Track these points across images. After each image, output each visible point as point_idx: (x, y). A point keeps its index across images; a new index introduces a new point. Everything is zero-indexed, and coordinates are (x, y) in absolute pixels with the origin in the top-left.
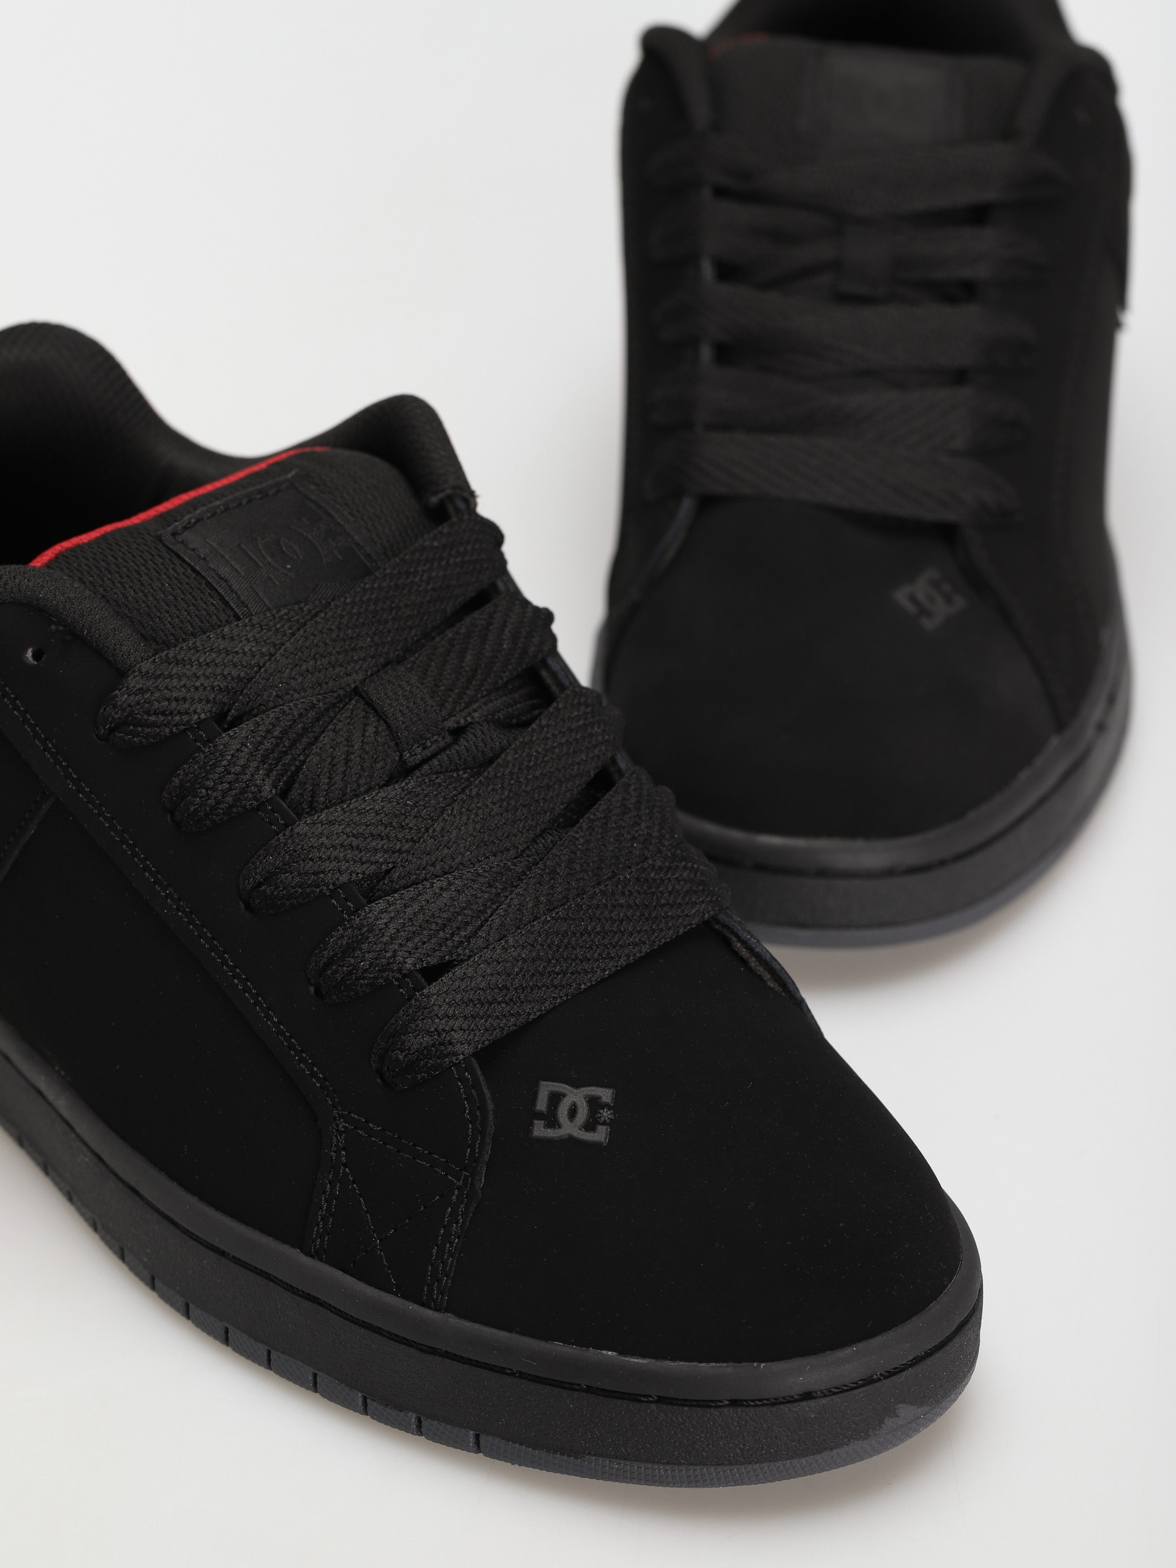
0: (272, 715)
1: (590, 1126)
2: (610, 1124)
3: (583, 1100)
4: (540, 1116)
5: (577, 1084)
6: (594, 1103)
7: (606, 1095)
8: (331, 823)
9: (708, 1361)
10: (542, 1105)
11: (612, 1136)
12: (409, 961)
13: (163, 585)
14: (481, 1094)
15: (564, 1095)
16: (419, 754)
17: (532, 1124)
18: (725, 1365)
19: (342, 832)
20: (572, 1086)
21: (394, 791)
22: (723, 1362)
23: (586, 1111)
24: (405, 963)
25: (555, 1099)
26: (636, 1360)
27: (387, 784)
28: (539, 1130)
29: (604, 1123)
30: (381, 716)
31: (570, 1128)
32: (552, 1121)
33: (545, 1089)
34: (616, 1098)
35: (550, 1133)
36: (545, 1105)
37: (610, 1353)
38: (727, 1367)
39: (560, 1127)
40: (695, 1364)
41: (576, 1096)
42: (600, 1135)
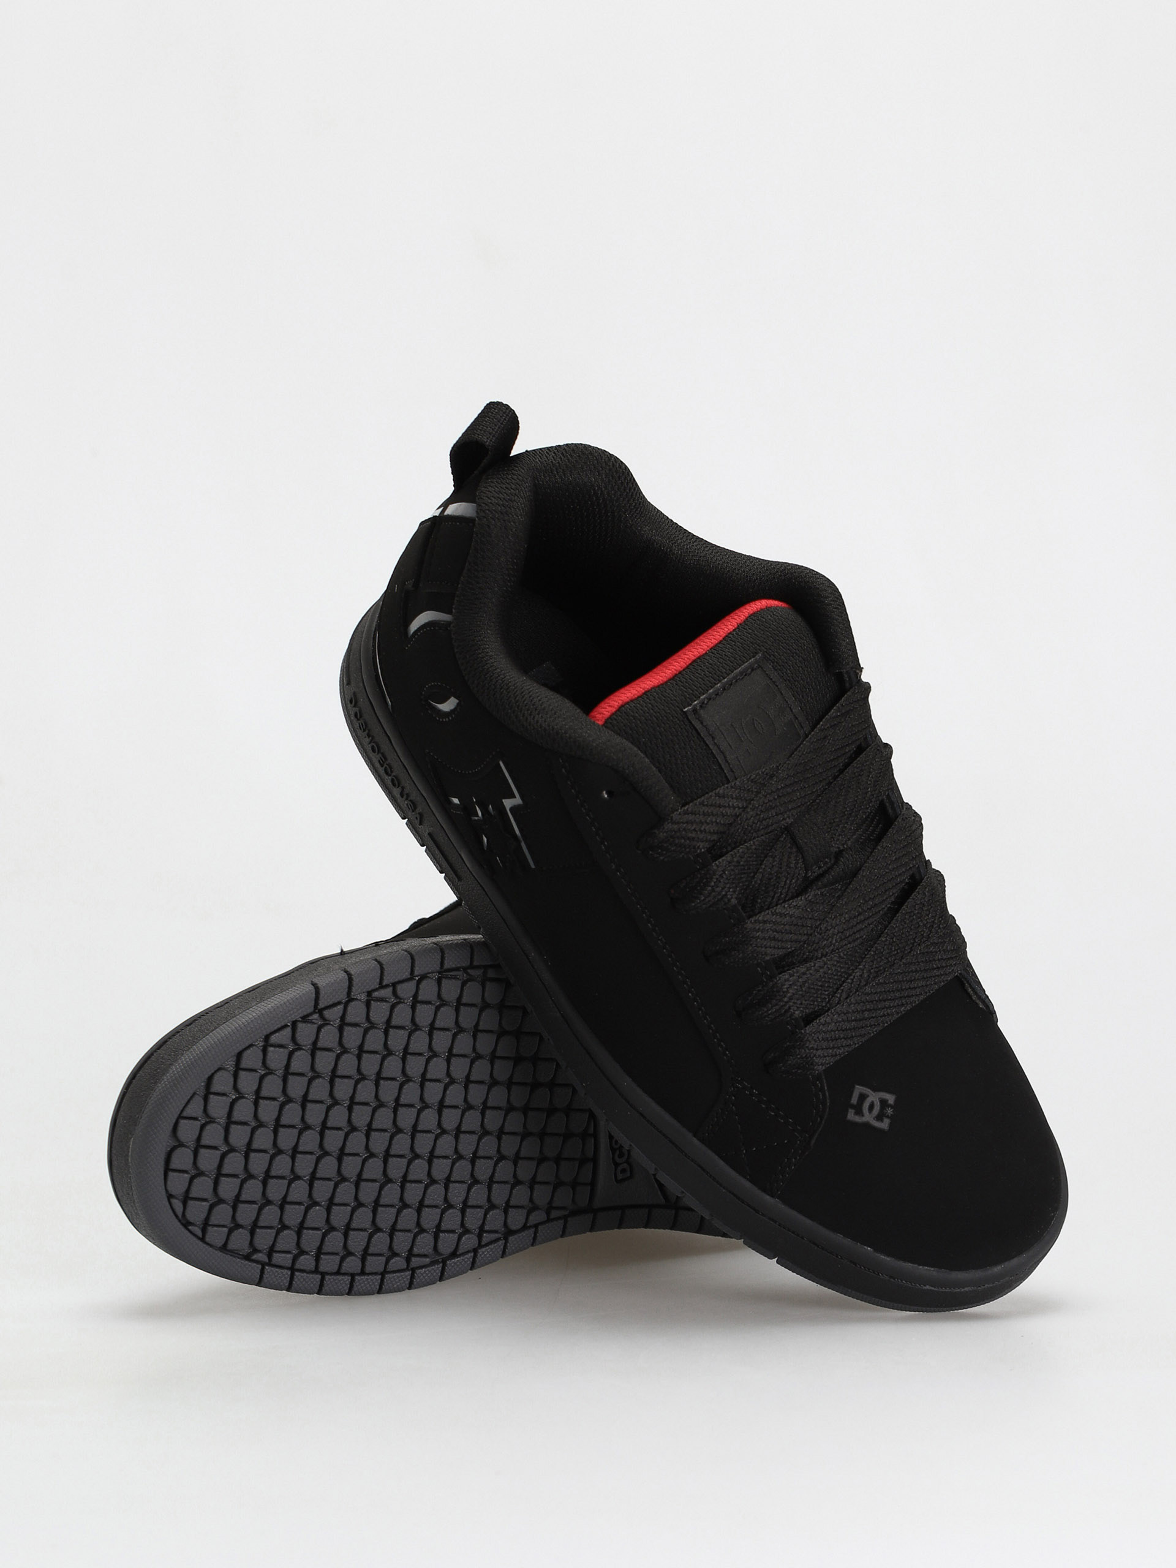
0: (741, 851)
1: (879, 1118)
2: (891, 1117)
3: (878, 1101)
4: (853, 1107)
5: (875, 1090)
6: (884, 1103)
7: (891, 1099)
8: (765, 922)
9: (923, 1265)
10: (854, 1100)
11: (891, 1125)
12: (797, 1012)
13: (687, 753)
14: (824, 1095)
15: (868, 1096)
16: (817, 871)
17: (847, 1111)
18: (932, 1269)
19: (770, 929)
20: (872, 1091)
21: (800, 901)
22: (932, 1267)
23: (878, 1108)
24: (794, 1013)
25: (863, 1097)
26: (883, 1257)
27: (797, 896)
28: (851, 1116)
29: (887, 1117)
30: (800, 850)
31: (868, 1118)
32: (859, 1112)
33: (859, 1089)
34: (896, 1101)
35: (858, 1119)
36: (856, 1101)
37: (869, 1249)
38: (934, 1271)
39: (863, 1116)
40: (916, 1265)
41: (874, 1097)
42: (885, 1125)
